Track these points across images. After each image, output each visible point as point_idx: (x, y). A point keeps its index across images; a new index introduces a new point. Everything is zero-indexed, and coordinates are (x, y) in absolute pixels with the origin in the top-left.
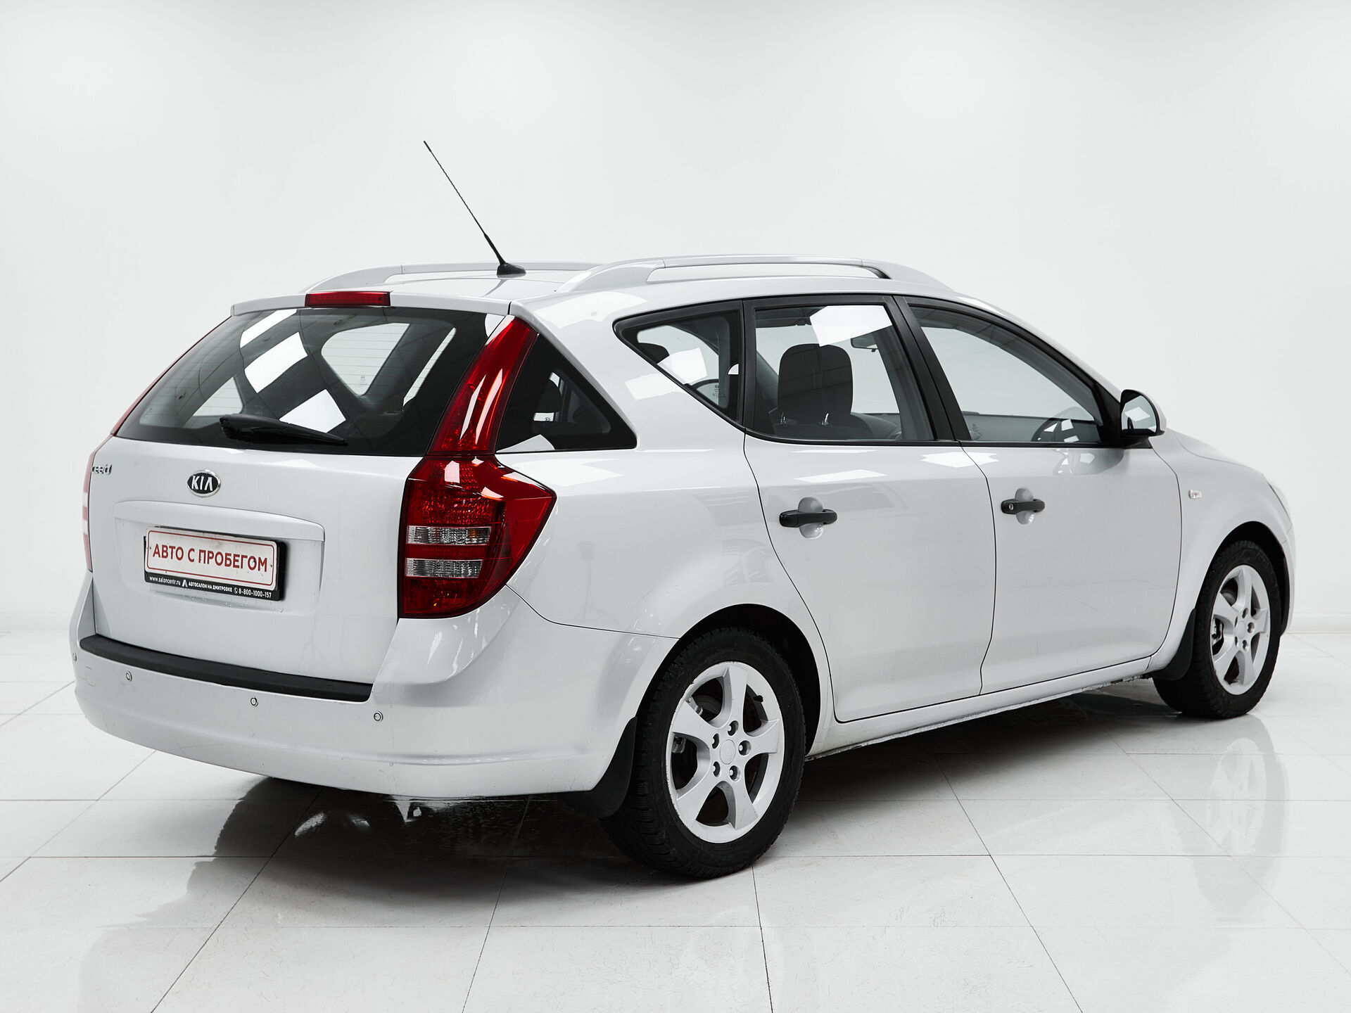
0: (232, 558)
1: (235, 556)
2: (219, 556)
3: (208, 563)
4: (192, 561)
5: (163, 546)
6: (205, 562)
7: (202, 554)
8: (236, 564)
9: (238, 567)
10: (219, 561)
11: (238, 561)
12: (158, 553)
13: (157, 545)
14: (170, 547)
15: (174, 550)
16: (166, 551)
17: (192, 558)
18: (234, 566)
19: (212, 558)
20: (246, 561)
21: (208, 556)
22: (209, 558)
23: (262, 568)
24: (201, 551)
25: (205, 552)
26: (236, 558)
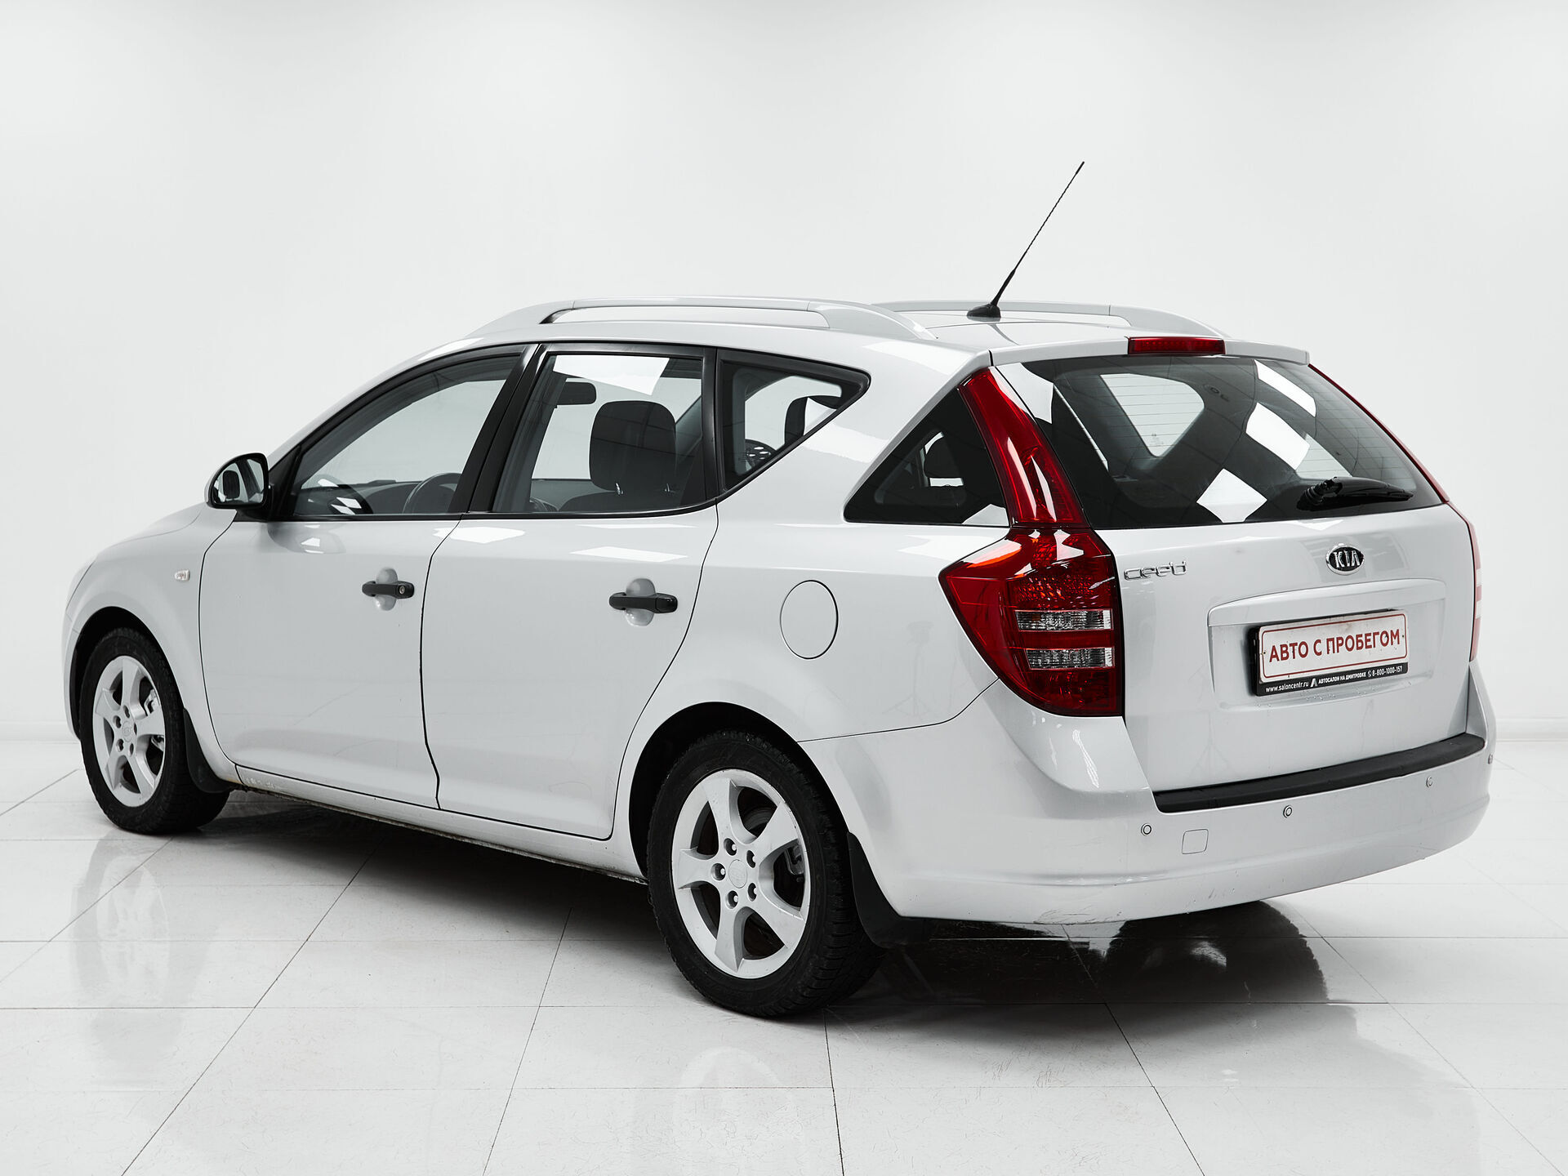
0: (1363, 639)
1: (1367, 635)
2: (1350, 640)
3: (1338, 652)
4: (1320, 654)
5: (1282, 646)
6: (1334, 652)
7: (1331, 643)
8: (1368, 644)
9: (1370, 647)
10: (1350, 646)
11: (1369, 640)
12: (1276, 656)
13: (1274, 647)
14: (1291, 645)
15: (1296, 648)
16: (1286, 652)
17: (1318, 651)
18: (1367, 647)
19: (1342, 644)
20: (1378, 637)
21: (1336, 643)
22: (1338, 645)
23: (1395, 641)
24: (1328, 640)
25: (1333, 640)
26: (1368, 638)
